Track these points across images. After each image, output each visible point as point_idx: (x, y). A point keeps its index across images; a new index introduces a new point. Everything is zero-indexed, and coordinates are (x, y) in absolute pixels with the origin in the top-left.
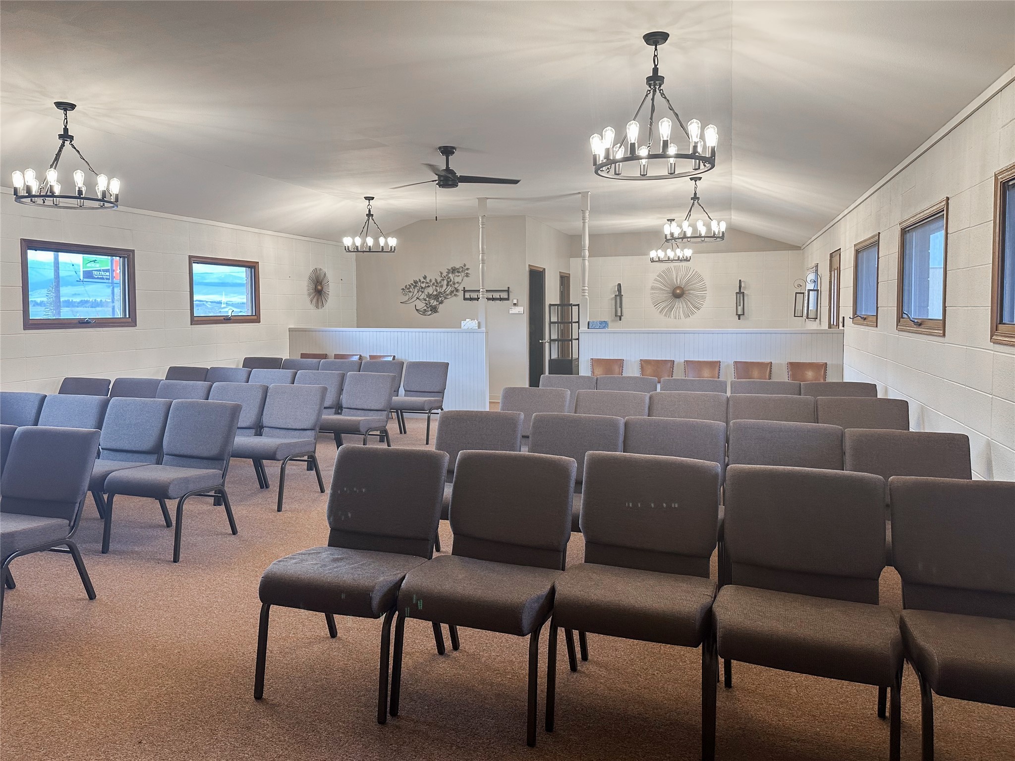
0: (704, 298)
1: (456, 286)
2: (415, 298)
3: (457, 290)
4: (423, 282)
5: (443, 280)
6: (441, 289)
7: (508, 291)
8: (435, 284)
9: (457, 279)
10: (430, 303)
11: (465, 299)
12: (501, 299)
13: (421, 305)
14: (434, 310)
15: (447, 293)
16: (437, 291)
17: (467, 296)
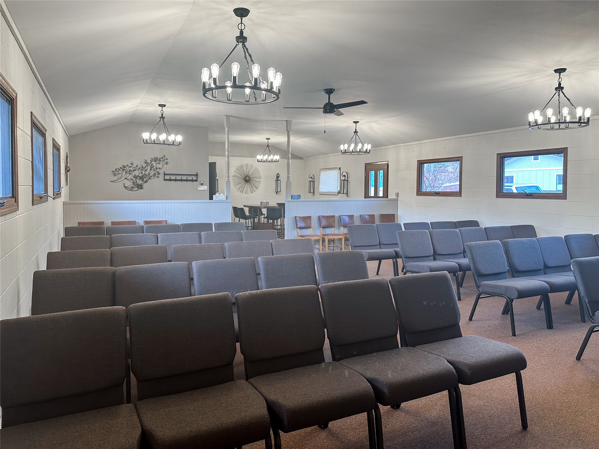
0: (260, 182)
1: (158, 170)
2: (124, 178)
3: (159, 174)
4: (130, 167)
5: (147, 166)
6: (145, 172)
7: (197, 175)
8: (141, 168)
9: (158, 166)
10: (136, 182)
11: (165, 180)
12: (192, 181)
13: (129, 184)
14: (140, 187)
15: (151, 175)
16: (142, 173)
17: (167, 177)
